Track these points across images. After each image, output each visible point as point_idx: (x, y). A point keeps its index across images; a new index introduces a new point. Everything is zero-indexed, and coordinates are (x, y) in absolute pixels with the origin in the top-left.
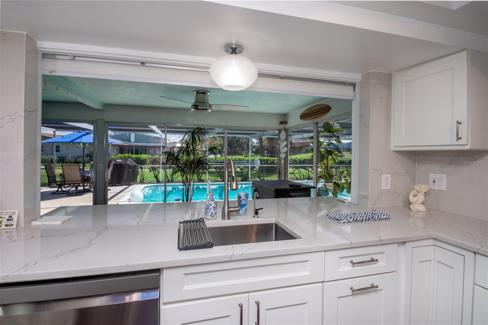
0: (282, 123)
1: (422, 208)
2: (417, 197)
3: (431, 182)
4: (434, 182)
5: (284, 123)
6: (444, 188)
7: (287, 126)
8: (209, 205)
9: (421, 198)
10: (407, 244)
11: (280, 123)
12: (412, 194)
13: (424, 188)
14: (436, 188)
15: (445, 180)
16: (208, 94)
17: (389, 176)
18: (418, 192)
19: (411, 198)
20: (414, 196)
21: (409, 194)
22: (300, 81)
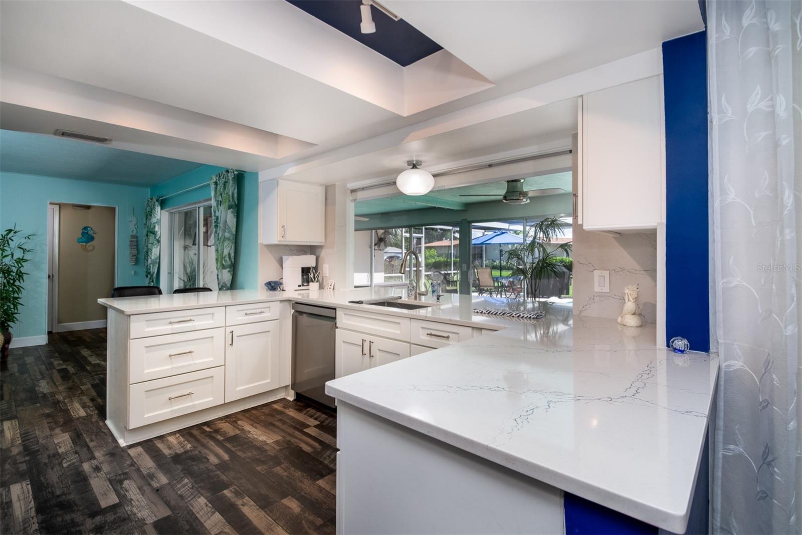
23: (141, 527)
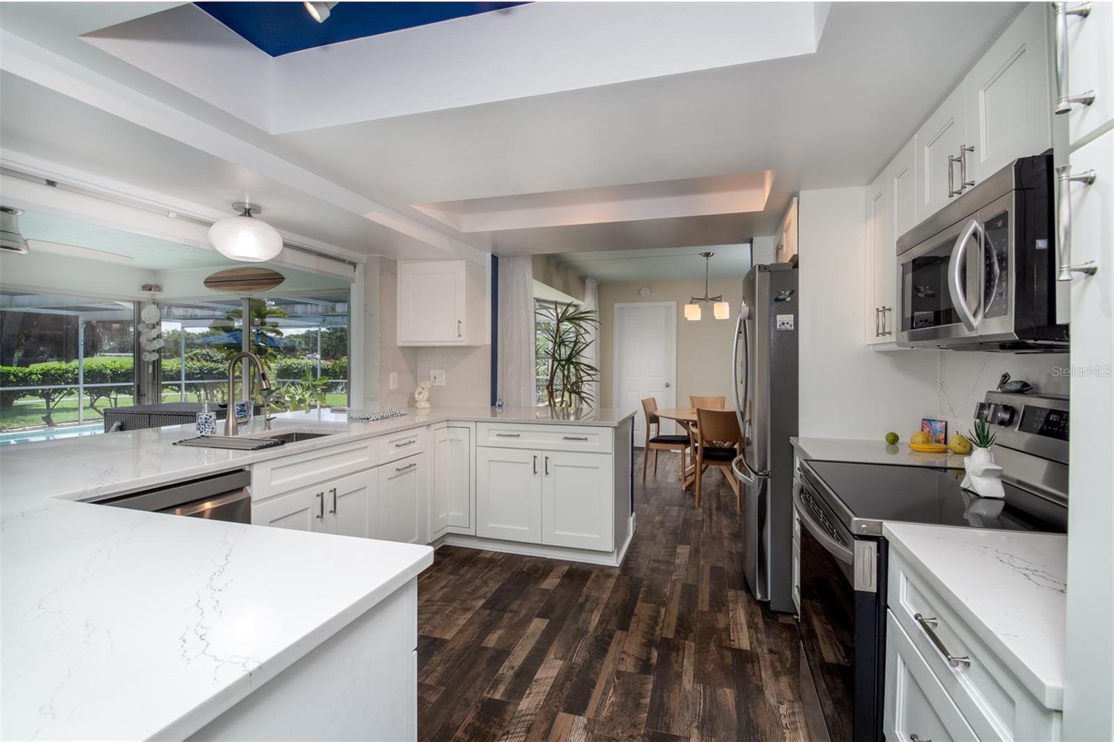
0: (148, 288)
1: (427, 405)
2: (422, 395)
3: (432, 378)
4: (435, 378)
5: (153, 289)
6: (443, 384)
7: (159, 296)
8: (208, 417)
9: (426, 394)
10: (432, 426)
11: (141, 288)
12: (417, 391)
13: (428, 384)
14: (437, 384)
15: (444, 377)
16: (20, 213)
17: (396, 374)
18: (423, 389)
19: (417, 396)
20: (419, 394)
21: (414, 392)
22: (302, 253)
23: (594, 720)
